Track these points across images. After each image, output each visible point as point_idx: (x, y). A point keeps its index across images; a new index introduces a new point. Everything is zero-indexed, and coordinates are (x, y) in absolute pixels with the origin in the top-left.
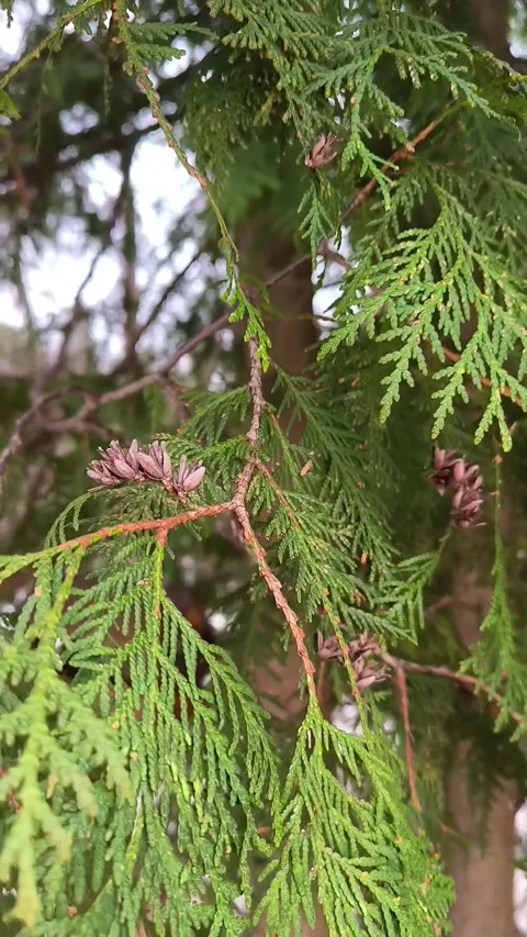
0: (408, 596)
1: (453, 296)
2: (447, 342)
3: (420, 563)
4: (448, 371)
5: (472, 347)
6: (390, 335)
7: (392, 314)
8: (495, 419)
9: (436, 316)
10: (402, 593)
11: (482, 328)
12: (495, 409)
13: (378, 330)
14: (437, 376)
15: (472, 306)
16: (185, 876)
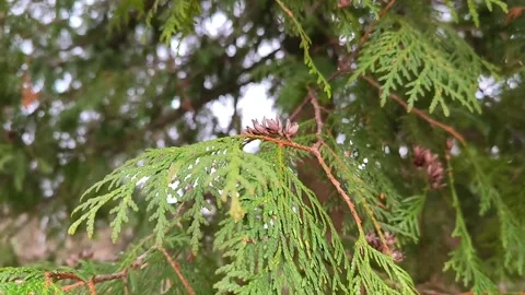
0: (409, 217)
1: (411, 55)
2: (411, 72)
3: (413, 201)
4: (412, 84)
5: (423, 73)
6: (382, 69)
7: (382, 62)
8: (439, 102)
9: (404, 62)
10: (405, 215)
11: (427, 67)
12: (438, 97)
13: (376, 68)
14: (407, 86)
15: (421, 60)
16: (304, 284)
